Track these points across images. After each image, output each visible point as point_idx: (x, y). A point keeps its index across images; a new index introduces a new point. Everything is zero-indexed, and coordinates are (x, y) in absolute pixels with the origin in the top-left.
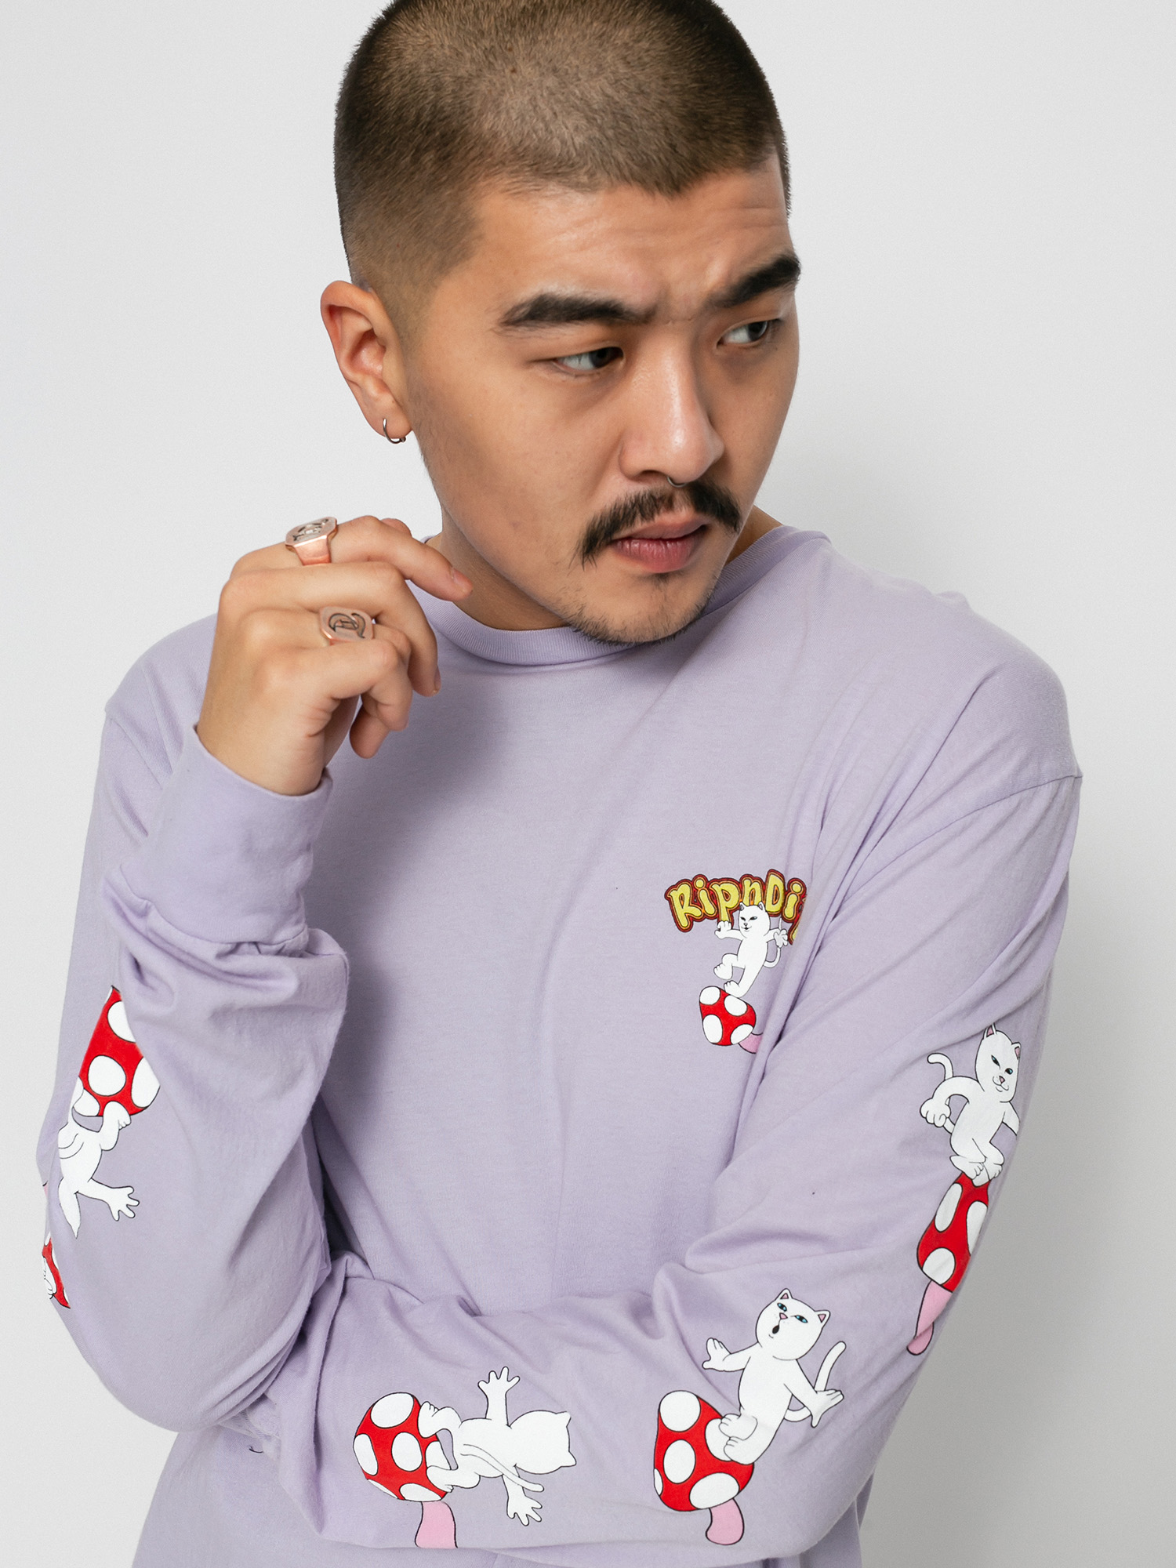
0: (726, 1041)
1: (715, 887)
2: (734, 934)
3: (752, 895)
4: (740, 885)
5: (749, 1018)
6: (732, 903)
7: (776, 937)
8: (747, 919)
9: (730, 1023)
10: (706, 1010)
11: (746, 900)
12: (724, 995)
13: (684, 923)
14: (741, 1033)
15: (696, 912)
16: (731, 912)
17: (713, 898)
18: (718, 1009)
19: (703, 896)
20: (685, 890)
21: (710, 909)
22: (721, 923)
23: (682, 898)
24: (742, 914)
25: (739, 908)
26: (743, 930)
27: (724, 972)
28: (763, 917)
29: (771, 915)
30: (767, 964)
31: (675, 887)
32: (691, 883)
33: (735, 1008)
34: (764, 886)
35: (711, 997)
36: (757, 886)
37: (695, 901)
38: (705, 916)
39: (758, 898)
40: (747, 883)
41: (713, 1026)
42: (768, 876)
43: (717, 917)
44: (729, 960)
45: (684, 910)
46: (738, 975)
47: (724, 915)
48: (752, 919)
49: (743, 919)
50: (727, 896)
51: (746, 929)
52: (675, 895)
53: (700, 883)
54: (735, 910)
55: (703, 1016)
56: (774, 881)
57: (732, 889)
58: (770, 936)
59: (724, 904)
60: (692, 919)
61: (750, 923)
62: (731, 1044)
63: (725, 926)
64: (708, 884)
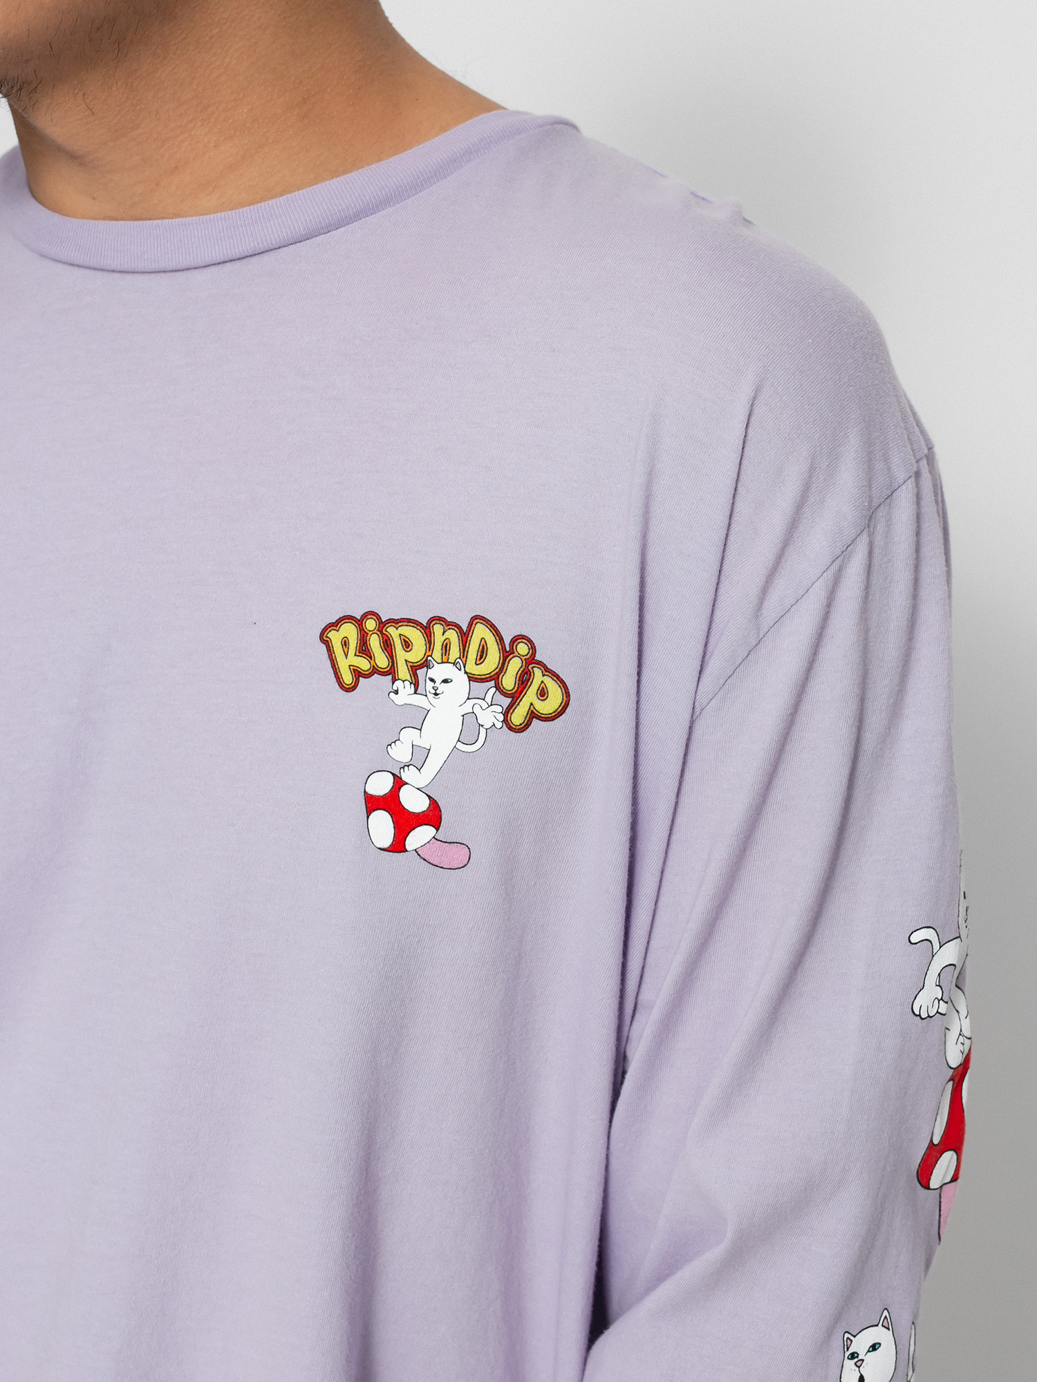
0: (398, 846)
1: (392, 631)
2: (418, 700)
3: (446, 648)
4: (427, 630)
5: (433, 816)
6: (416, 655)
7: (477, 710)
8: (438, 680)
9: (405, 822)
10: (373, 803)
11: (437, 654)
12: (399, 783)
13: (348, 678)
14: (419, 837)
15: (364, 664)
16: (414, 669)
17: (387, 645)
18: (390, 803)
19: (375, 642)
20: (349, 631)
21: (382, 661)
22: (398, 684)
23: (345, 643)
24: (431, 673)
25: (426, 664)
26: (431, 696)
27: (401, 753)
28: (460, 679)
29: (472, 678)
30: (460, 746)
31: (335, 625)
32: (359, 623)
33: (414, 802)
34: (465, 637)
35: (380, 785)
36: (452, 635)
37: (364, 650)
38: (375, 671)
39: (455, 652)
40: (438, 629)
41: (382, 826)
42: (470, 624)
43: (391, 672)
44: (409, 736)
45: (349, 661)
46: (420, 757)
47: (403, 671)
48: (445, 681)
49: (432, 680)
50: (407, 645)
51: (436, 694)
52: (335, 637)
53: (371, 624)
54: (421, 667)
55: (369, 812)
56: (481, 631)
57: (415, 635)
58: (467, 708)
59: (401, 655)
60: (358, 674)
61: (442, 688)
62: (405, 850)
63: (405, 689)
64: (382, 625)
